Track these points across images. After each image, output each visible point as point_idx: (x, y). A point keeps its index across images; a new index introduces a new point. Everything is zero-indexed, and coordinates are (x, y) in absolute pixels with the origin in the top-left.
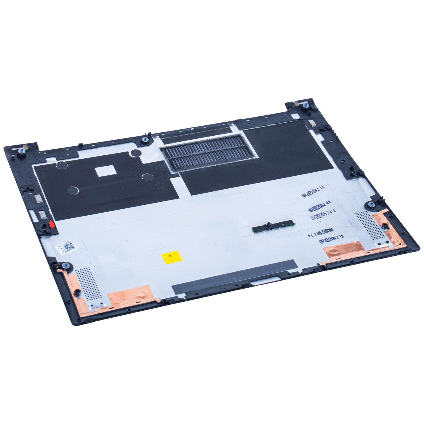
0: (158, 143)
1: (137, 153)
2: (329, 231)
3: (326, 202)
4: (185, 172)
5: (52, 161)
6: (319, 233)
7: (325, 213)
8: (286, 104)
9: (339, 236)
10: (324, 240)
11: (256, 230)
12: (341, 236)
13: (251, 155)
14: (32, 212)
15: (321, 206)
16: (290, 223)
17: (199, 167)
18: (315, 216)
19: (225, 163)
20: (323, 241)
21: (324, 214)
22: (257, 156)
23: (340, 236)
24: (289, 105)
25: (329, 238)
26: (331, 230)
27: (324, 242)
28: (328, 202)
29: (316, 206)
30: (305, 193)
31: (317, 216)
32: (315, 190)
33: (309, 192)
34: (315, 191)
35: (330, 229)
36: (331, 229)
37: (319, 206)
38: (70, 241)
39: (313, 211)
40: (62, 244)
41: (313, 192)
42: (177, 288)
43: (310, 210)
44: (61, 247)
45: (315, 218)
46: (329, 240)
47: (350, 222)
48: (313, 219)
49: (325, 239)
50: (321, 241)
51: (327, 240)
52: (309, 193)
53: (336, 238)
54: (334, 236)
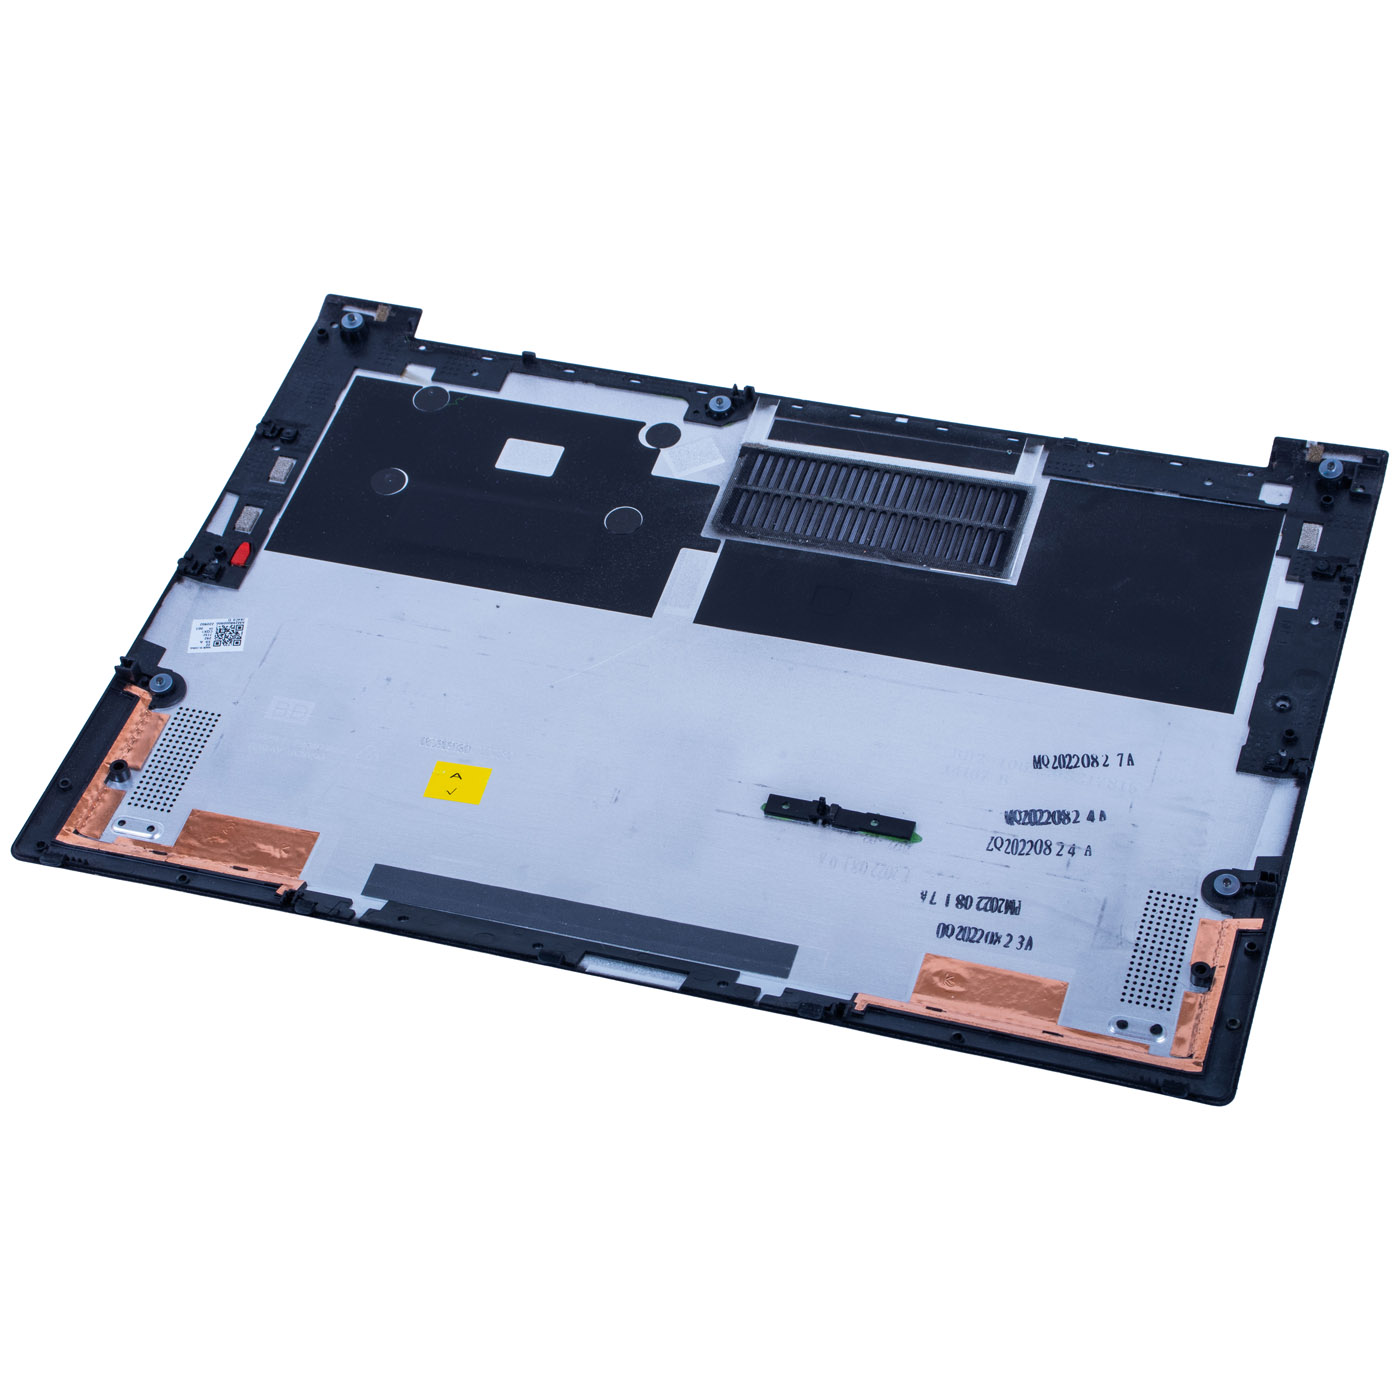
0: (757, 428)
1: (666, 435)
2: (1003, 908)
3: (1092, 812)
4: (744, 543)
5: (420, 376)
6: (963, 902)
7: (1049, 847)
8: (1279, 443)
9: (1020, 939)
10: (957, 931)
11: (778, 807)
12: (1025, 943)
13: (1002, 566)
14: (232, 501)
15: (1061, 817)
16: (900, 830)
17: (800, 544)
18: (1006, 844)
19: (889, 562)
20: (950, 932)
21: (1044, 847)
22: (1013, 578)
23: (1021, 943)
24: (1286, 450)
25: (979, 933)
26: (1012, 907)
27: (949, 937)
28: (1097, 816)
29: (1042, 812)
30: (1050, 753)
31: (1014, 847)
32: (1095, 760)
33: (1067, 760)
34: (1092, 761)
35: (1013, 902)
36: (1017, 905)
37: (1051, 815)
38: (246, 620)
39: (1018, 822)
40: (215, 621)
41: (1080, 764)
42: (382, 879)
43: (1010, 818)
44: (206, 628)
45: (999, 849)
46: (974, 936)
47: (1103, 909)
48: (992, 846)
49: (962, 929)
50: (946, 927)
51: (966, 934)
52: (1063, 762)
53: (1004, 940)
54: (1003, 933)
